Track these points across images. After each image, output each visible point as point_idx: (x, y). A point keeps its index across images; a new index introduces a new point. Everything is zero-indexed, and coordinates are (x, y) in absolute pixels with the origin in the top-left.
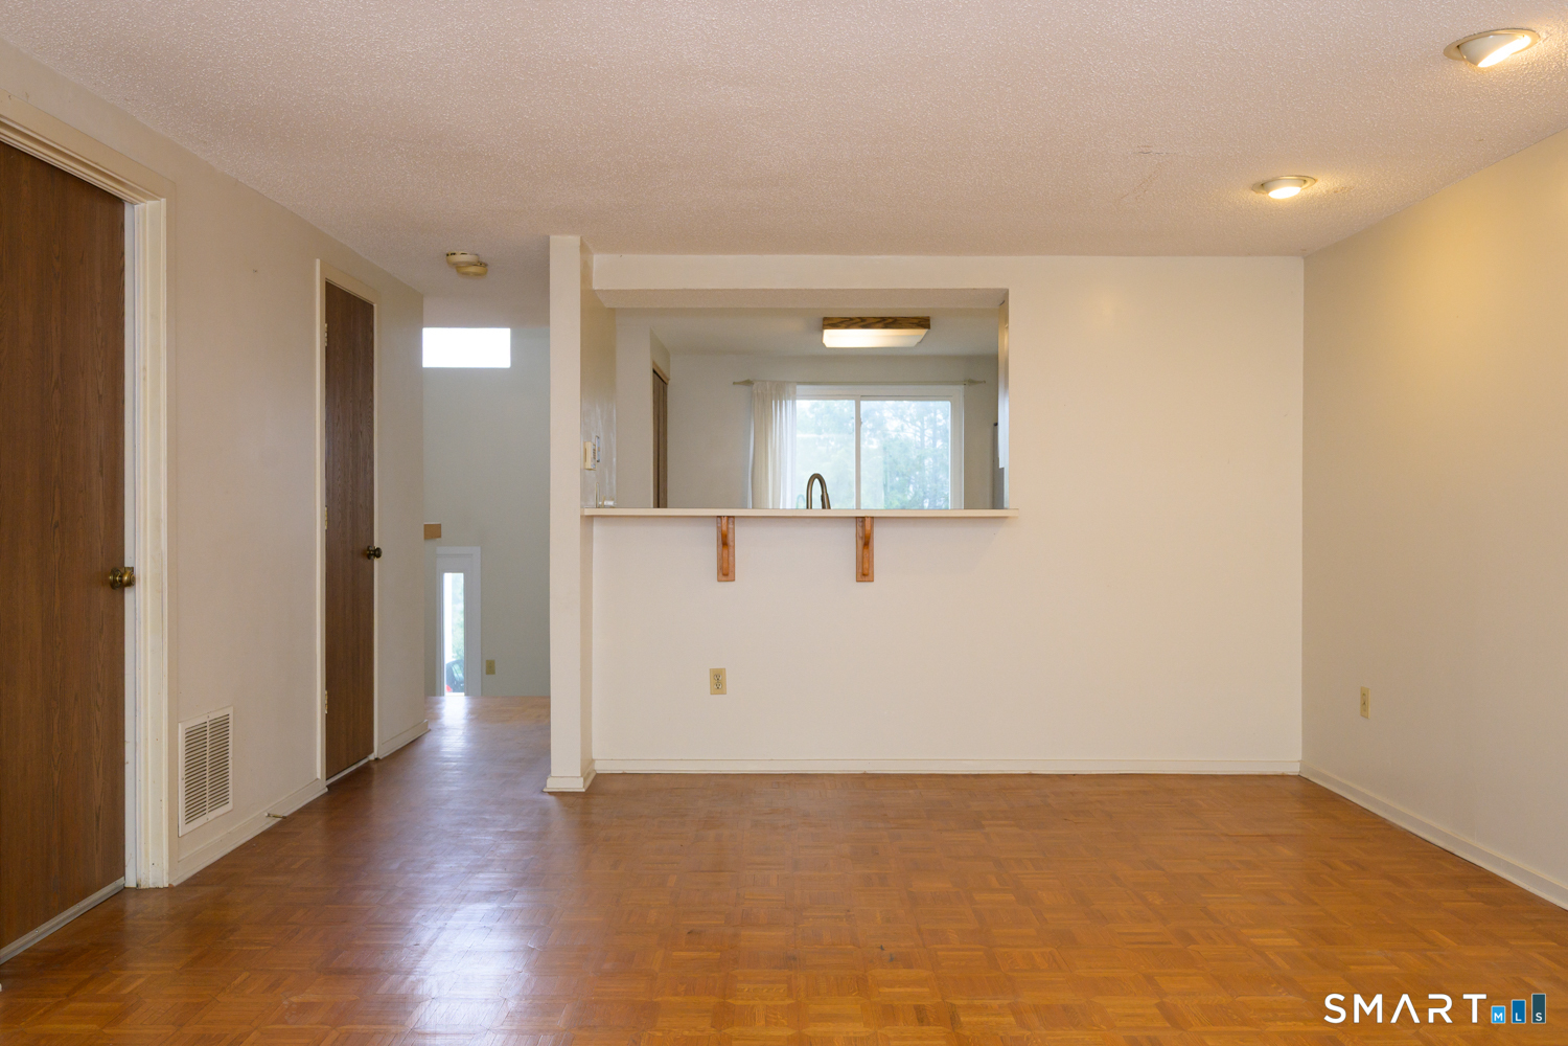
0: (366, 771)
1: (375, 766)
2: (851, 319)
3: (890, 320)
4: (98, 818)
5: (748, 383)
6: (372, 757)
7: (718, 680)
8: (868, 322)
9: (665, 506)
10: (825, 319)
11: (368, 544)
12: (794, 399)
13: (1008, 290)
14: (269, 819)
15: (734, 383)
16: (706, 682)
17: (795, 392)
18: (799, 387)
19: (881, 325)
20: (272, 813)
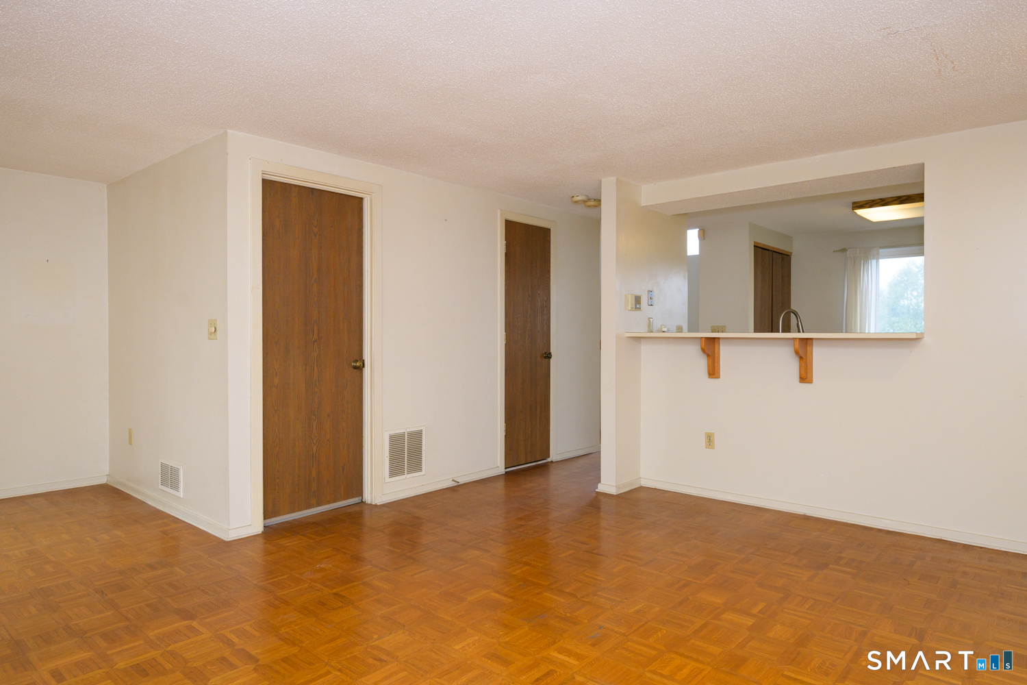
0: (546, 466)
1: (550, 464)
2: (873, 201)
3: (904, 198)
4: (343, 469)
5: (844, 250)
6: (549, 460)
7: (710, 439)
8: (886, 201)
9: (789, 331)
10: (854, 203)
11: (545, 351)
12: (878, 259)
13: (923, 164)
14: (454, 483)
15: (834, 251)
16: (703, 440)
17: (878, 254)
18: (881, 251)
19: (897, 202)
20: (455, 479)
